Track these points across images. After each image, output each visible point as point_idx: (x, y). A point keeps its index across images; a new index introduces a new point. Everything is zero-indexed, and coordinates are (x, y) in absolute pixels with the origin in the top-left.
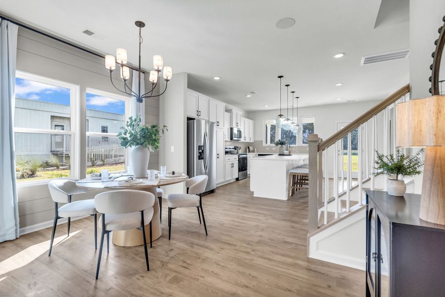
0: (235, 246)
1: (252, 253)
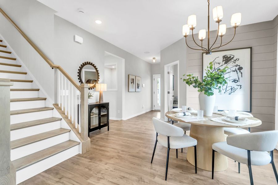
0: (129, 155)
1: (120, 151)
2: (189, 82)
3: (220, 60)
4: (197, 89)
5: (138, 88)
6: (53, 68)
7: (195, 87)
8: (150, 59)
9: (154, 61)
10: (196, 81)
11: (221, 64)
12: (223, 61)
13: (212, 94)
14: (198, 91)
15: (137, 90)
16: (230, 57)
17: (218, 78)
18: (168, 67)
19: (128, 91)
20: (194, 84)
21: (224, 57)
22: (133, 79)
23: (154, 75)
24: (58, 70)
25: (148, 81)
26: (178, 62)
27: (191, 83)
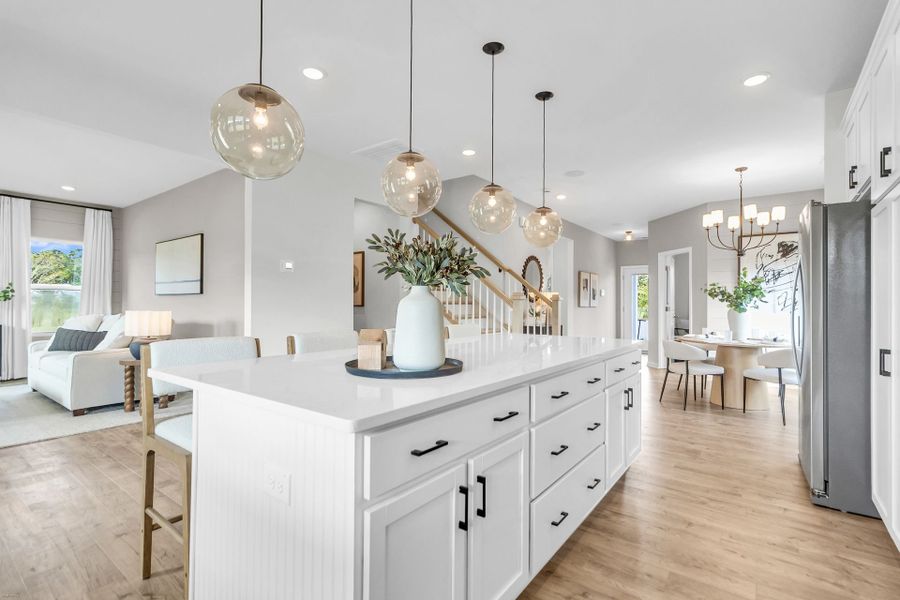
2: (713, 295)
3: (773, 249)
4: (726, 303)
5: (594, 299)
6: (500, 271)
7: (722, 300)
8: (619, 234)
9: (629, 238)
10: (723, 293)
11: (774, 259)
12: (779, 252)
13: (744, 310)
14: (728, 306)
15: (593, 303)
16: (792, 245)
17: (754, 290)
18: (666, 257)
19: (579, 306)
20: (720, 297)
21: (780, 245)
22: (587, 280)
23: (622, 268)
24: (507, 273)
25: (610, 281)
26: (689, 250)
27: (716, 296)
